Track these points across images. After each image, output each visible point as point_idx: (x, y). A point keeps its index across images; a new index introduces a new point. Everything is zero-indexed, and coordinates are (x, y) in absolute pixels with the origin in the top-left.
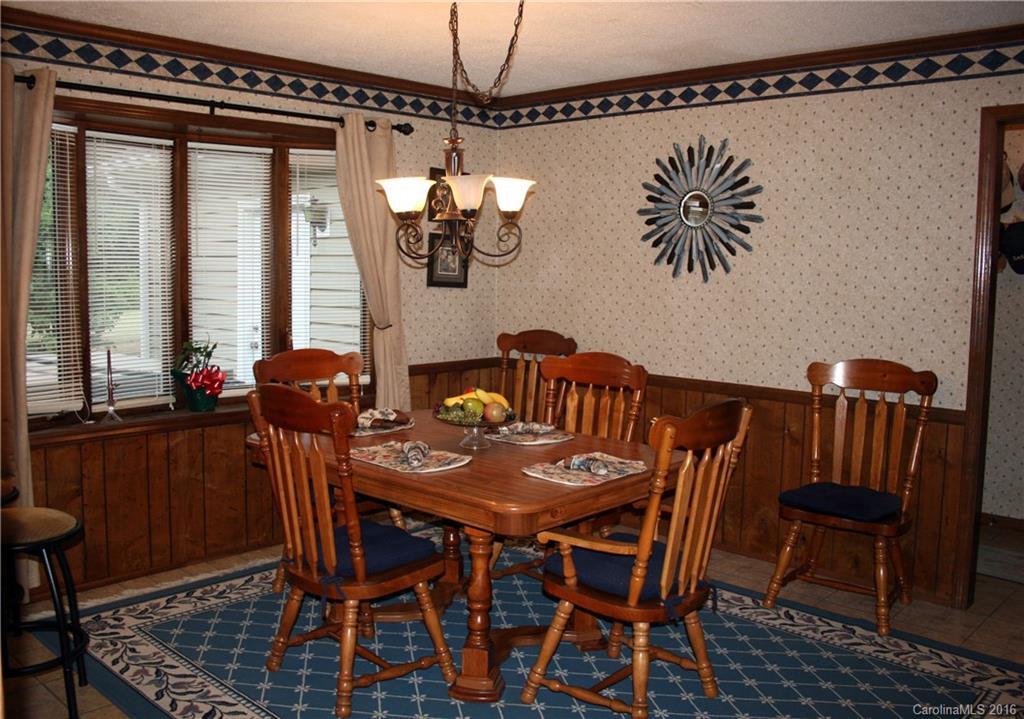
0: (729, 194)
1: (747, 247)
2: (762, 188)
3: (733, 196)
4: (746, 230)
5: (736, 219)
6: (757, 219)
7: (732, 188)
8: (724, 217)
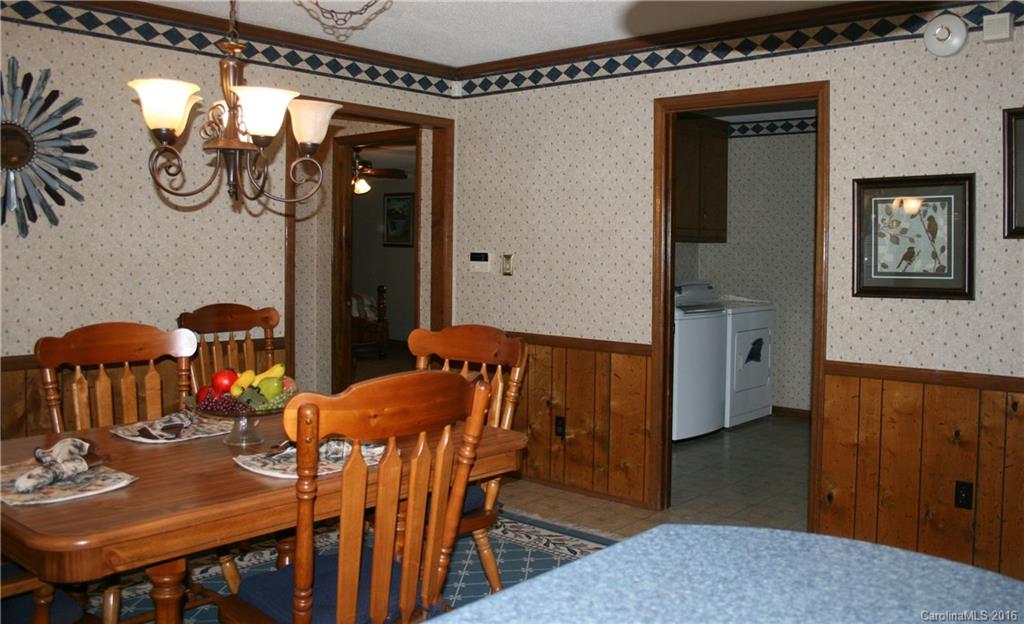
0: (55, 134)
1: (78, 196)
2: (95, 133)
3: (61, 137)
4: (77, 177)
5: (66, 163)
6: (90, 166)
7: (60, 127)
8: (49, 159)
